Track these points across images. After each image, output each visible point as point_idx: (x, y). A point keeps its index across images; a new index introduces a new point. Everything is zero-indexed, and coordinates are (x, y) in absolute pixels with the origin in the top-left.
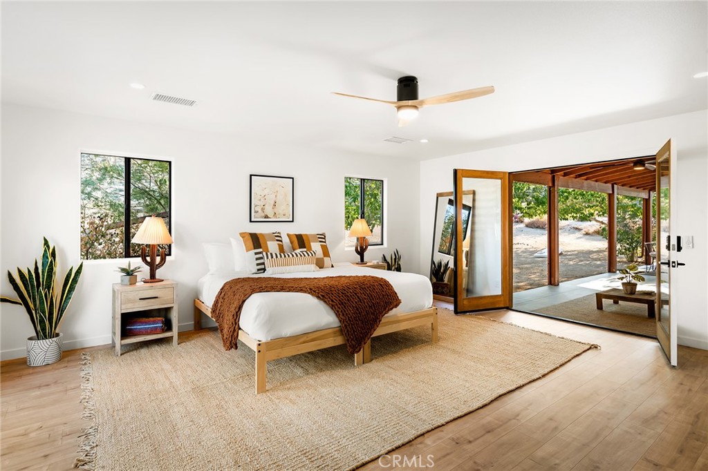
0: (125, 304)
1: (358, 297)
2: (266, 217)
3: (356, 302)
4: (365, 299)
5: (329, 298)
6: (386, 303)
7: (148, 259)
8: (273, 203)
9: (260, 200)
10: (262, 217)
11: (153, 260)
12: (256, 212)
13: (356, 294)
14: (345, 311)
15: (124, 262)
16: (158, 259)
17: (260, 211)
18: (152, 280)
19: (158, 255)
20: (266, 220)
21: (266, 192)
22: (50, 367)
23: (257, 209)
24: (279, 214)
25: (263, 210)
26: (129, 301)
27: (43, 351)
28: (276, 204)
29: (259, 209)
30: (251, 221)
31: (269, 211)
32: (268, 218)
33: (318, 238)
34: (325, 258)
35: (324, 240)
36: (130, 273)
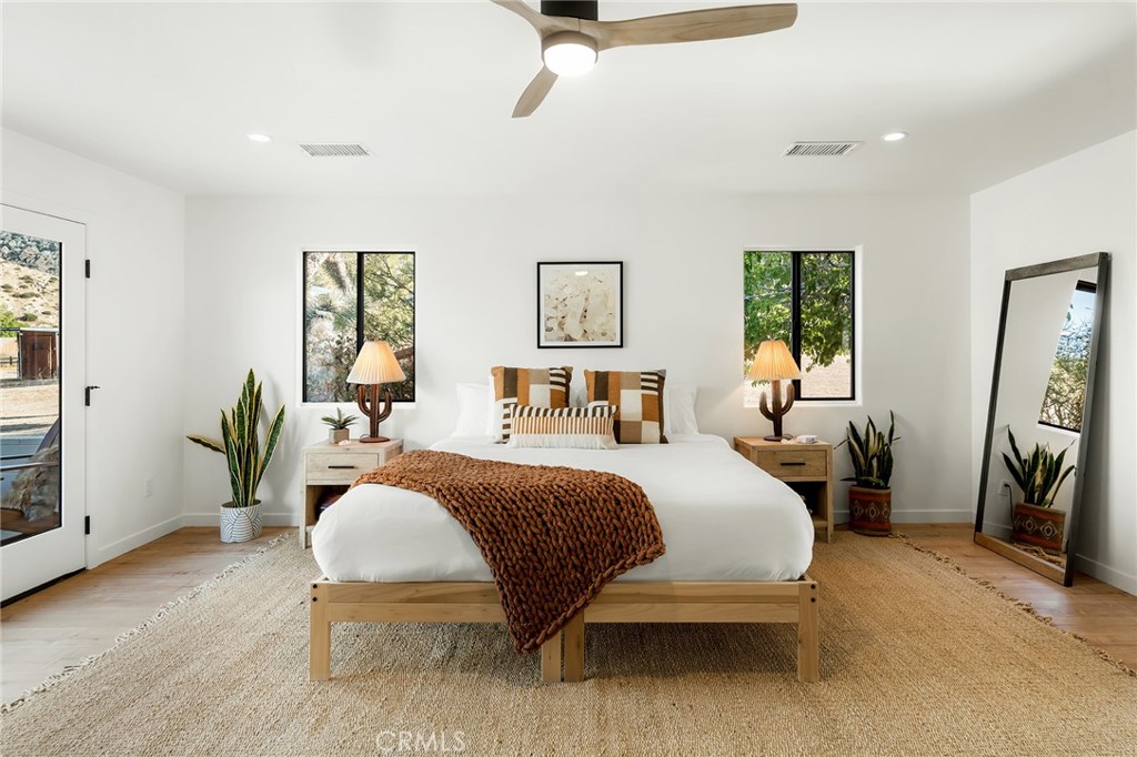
0: (311, 472)
1: (544, 523)
2: (569, 338)
3: (534, 534)
4: (561, 529)
5: (469, 515)
6: (621, 546)
7: (368, 405)
8: (581, 311)
9: (556, 308)
10: (559, 339)
11: (375, 407)
12: (549, 330)
13: (539, 515)
14: (499, 550)
15: (332, 409)
16: (382, 406)
17: (556, 328)
18: (373, 440)
19: (381, 401)
20: (569, 344)
21: (567, 291)
22: (239, 547)
23: (550, 324)
24: (593, 332)
25: (561, 325)
26: (317, 468)
27: (234, 523)
28: (587, 314)
29: (554, 324)
30: (539, 347)
31: (573, 327)
32: (571, 340)
33: (643, 380)
34: (644, 423)
35: (655, 386)
36: (341, 426)
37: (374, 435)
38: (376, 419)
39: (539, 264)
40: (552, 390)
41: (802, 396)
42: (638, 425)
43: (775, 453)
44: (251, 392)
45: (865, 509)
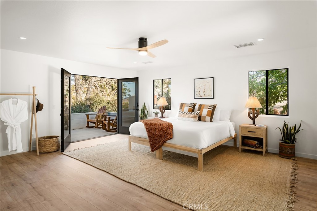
2: (201, 96)
7: (161, 110)
8: (204, 90)
9: (198, 89)
10: (199, 97)
12: (197, 94)
16: (164, 111)
17: (198, 94)
20: (201, 98)
21: (200, 85)
24: (206, 95)
25: (199, 93)
29: (197, 93)
30: (194, 98)
31: (202, 94)
32: (201, 97)
33: (209, 107)
34: (207, 117)
35: (212, 108)
36: (156, 114)
37: (162, 116)
38: (163, 113)
39: (194, 79)
40: (189, 108)
41: (269, 114)
42: (205, 117)
43: (246, 128)
44: (144, 107)
45: (282, 149)
